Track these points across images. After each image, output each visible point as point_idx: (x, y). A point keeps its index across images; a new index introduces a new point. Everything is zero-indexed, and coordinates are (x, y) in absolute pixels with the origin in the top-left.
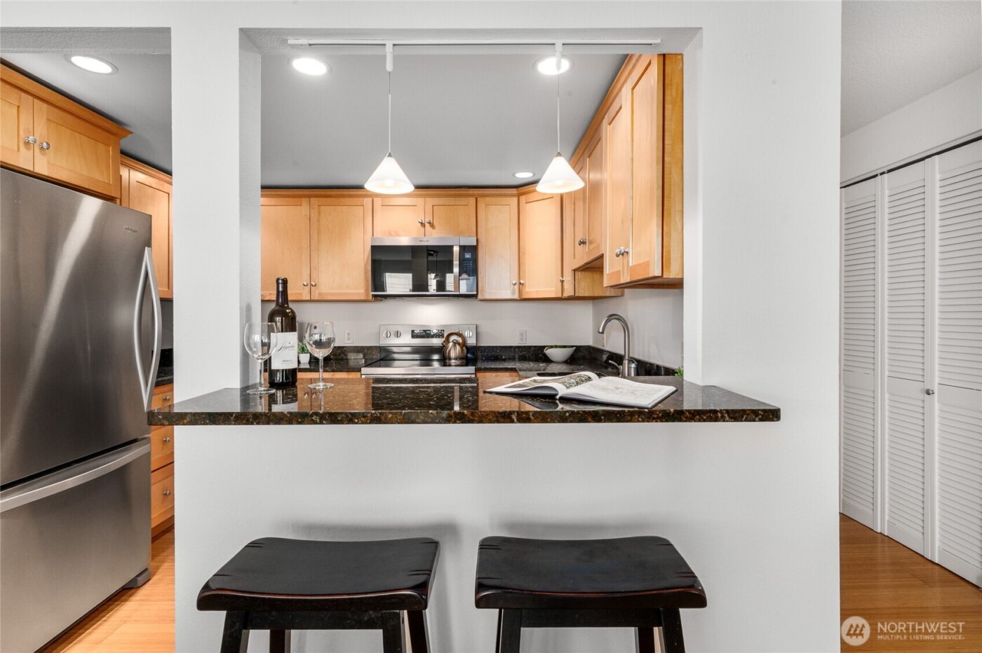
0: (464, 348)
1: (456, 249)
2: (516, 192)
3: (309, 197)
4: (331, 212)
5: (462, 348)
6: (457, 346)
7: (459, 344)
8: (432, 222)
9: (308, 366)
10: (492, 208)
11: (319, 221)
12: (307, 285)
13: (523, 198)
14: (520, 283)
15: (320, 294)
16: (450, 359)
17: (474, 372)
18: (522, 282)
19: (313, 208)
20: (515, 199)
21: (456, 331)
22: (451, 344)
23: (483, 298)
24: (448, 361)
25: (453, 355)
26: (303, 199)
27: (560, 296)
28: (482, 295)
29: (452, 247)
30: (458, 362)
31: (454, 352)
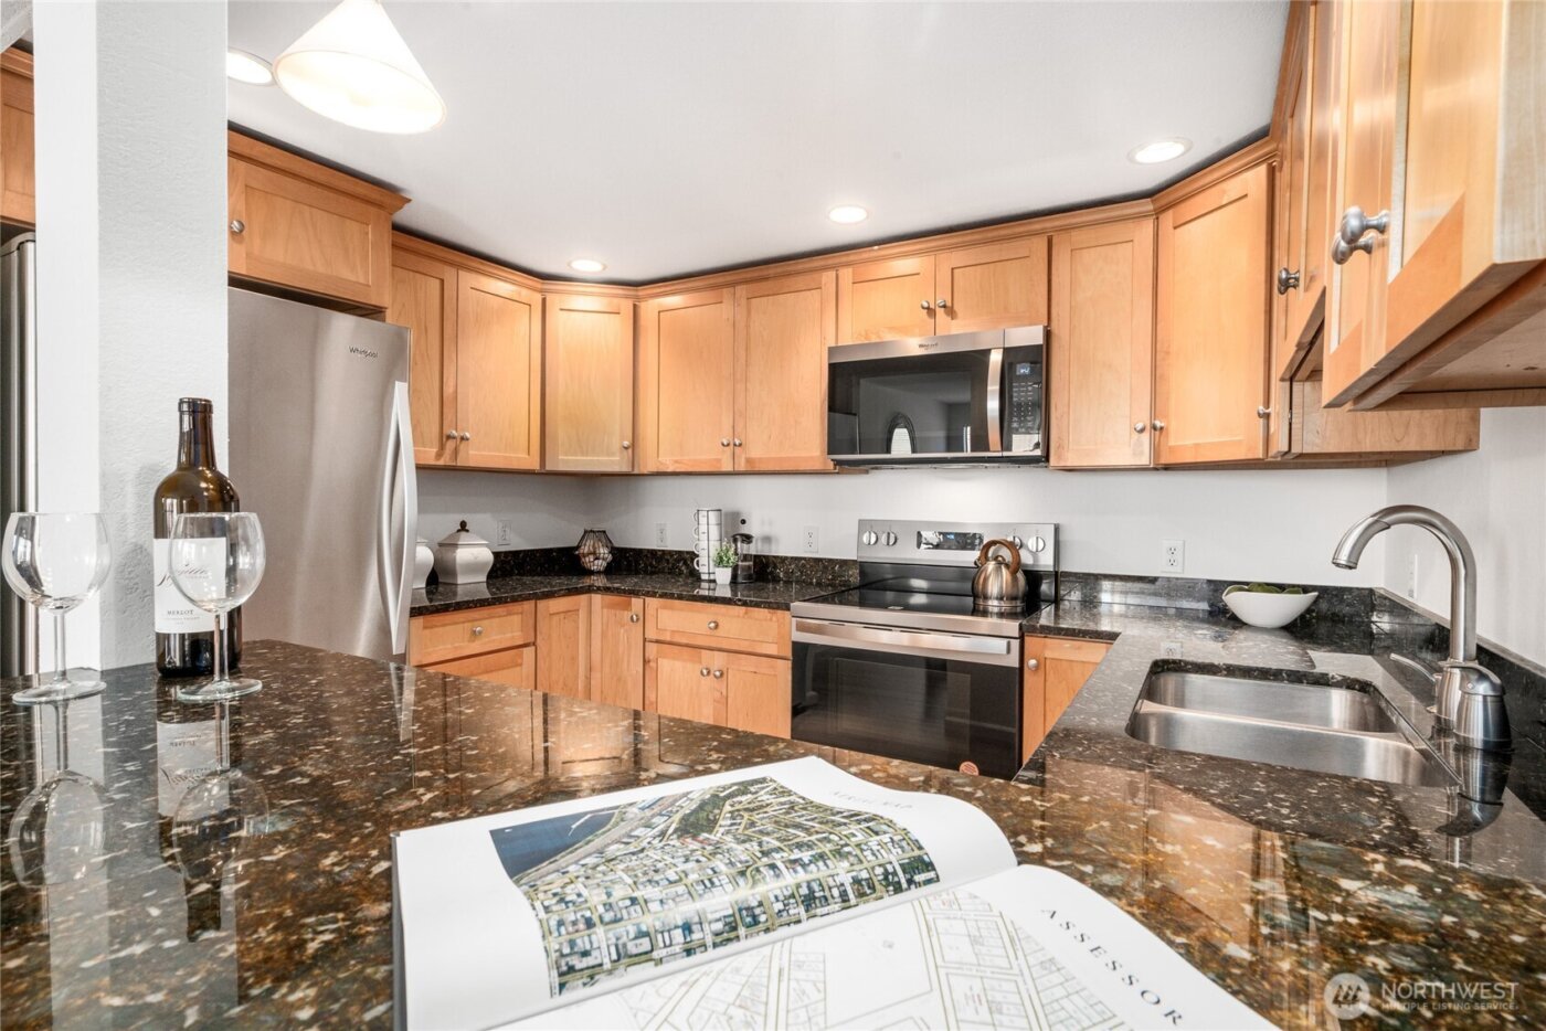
0: (1019, 574)
1: (996, 358)
2: (1151, 207)
3: (733, 284)
4: (770, 310)
5: (1014, 573)
6: (1004, 570)
7: (1007, 566)
8: (949, 304)
9: (728, 594)
10: (1088, 256)
11: (748, 327)
12: (728, 445)
13: (1168, 219)
14: (1154, 428)
15: (748, 461)
16: (986, 598)
17: (1016, 634)
18: (1158, 424)
19: (739, 305)
20: (1148, 226)
22: (990, 565)
23: (1062, 464)
24: (981, 602)
25: (993, 588)
26: (725, 290)
27: (1260, 454)
28: (1059, 458)
29: (987, 352)
30: (1006, 606)
31: (997, 582)
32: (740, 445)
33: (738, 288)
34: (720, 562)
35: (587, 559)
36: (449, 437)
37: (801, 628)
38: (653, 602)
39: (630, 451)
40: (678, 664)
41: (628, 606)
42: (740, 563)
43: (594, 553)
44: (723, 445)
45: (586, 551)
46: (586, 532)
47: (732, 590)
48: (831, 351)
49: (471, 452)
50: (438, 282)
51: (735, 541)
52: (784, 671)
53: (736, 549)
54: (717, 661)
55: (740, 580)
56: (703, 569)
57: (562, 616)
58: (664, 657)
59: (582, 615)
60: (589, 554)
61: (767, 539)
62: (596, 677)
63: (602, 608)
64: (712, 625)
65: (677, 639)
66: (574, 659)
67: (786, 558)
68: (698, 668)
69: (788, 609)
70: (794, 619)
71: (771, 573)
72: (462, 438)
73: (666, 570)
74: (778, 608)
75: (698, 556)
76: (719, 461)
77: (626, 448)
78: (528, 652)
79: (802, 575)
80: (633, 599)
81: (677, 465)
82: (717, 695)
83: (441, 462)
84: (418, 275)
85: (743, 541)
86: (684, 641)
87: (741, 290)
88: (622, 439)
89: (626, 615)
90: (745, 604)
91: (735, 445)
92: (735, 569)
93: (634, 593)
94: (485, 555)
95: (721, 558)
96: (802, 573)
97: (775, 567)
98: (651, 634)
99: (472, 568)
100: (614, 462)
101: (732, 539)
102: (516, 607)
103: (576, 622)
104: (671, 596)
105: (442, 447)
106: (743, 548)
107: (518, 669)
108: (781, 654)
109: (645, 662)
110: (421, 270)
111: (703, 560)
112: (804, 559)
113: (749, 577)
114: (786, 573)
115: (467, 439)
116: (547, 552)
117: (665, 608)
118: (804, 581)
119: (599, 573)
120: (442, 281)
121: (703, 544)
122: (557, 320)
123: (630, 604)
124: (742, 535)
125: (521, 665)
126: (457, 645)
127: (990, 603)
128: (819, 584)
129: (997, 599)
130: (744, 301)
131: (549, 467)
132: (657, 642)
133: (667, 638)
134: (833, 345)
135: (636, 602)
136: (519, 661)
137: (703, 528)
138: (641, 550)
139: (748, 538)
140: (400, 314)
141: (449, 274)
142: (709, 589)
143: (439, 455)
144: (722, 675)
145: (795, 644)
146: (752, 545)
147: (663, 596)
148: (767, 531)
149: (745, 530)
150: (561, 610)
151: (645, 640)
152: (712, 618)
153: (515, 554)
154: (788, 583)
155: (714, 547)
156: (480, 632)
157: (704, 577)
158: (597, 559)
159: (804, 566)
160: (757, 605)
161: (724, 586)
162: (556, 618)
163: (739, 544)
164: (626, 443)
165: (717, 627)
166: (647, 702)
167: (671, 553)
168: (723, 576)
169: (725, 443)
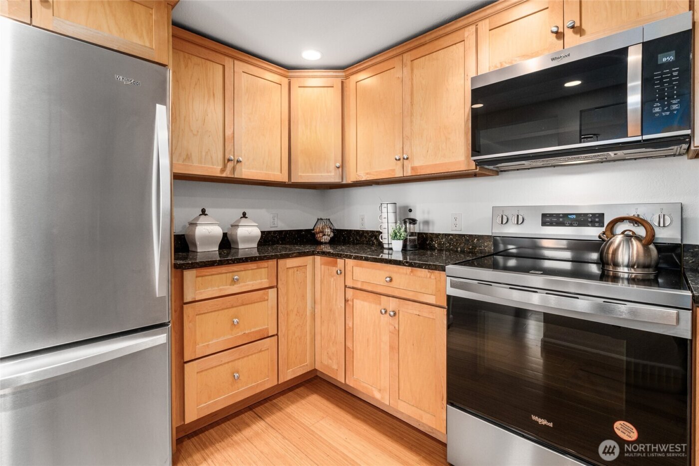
0: (652, 247)
1: (635, 58)
4: (427, 66)
5: (646, 246)
6: (635, 242)
7: (638, 238)
8: (578, 25)
9: (400, 258)
11: (412, 81)
12: (399, 159)
16: (616, 265)
21: (631, 213)
22: (618, 239)
24: (611, 269)
25: (623, 256)
29: (624, 51)
30: (637, 273)
31: (627, 252)
32: (407, 159)
33: (405, 55)
34: (395, 236)
35: (318, 235)
36: (229, 160)
37: (453, 285)
38: (350, 262)
39: (340, 169)
40: (366, 304)
41: (335, 264)
42: (408, 237)
43: (322, 232)
44: (396, 160)
45: (318, 231)
46: (318, 220)
47: (403, 255)
48: (473, 79)
49: (243, 170)
50: (221, 67)
51: (405, 223)
52: (441, 317)
53: (406, 228)
54: (392, 304)
55: (409, 248)
56: (385, 241)
57: (296, 269)
58: (357, 299)
59: (309, 268)
60: (319, 233)
61: (426, 223)
62: (318, 307)
63: (321, 265)
64: (388, 279)
65: (364, 288)
66: (304, 297)
67: (439, 234)
68: (379, 308)
69: (444, 270)
70: (449, 279)
71: (430, 244)
72: (238, 161)
73: (365, 242)
74: (436, 269)
75: (381, 233)
76: (393, 170)
77: (338, 168)
78: (272, 293)
79: (450, 245)
80: (338, 260)
81: (368, 176)
82: (392, 328)
83: (224, 175)
84: (208, 62)
85: (410, 223)
86: (369, 289)
87: (407, 57)
88: (336, 162)
89: (334, 269)
90: (411, 265)
91: (404, 159)
92: (405, 241)
93: (340, 256)
94: (256, 232)
95: (396, 233)
96: (450, 244)
97: (432, 241)
98: (349, 284)
99: (248, 239)
100: (332, 177)
101: (403, 222)
102: (265, 264)
103: (305, 273)
104: (361, 258)
105: (225, 166)
106: (411, 228)
107: (266, 302)
108: (438, 304)
109: (346, 301)
110: (210, 58)
111: (385, 235)
112: (452, 235)
113: (414, 247)
114: (439, 244)
115: (241, 162)
116: (299, 232)
117: (357, 266)
118: (452, 250)
119: (326, 243)
120: (224, 66)
121: (385, 225)
122: (297, 93)
123: (336, 263)
124: (410, 219)
125: (267, 300)
126: (221, 287)
127: (621, 269)
128: (462, 252)
129: (628, 266)
130: (409, 63)
131: (293, 180)
132: (353, 288)
133: (359, 286)
134: (474, 75)
135: (340, 262)
136: (266, 298)
137: (385, 215)
138: (351, 231)
139: (413, 221)
140: (196, 84)
141: (228, 62)
142: (389, 254)
143: (223, 170)
144: (395, 314)
145: (449, 297)
146: (417, 226)
147: (356, 258)
148: (426, 217)
149: (412, 215)
150: (294, 266)
151: (346, 286)
152: (387, 274)
153: (280, 232)
154: (440, 251)
155: (392, 227)
156: (237, 280)
157: (386, 246)
158: (324, 235)
159: (451, 239)
160: (420, 266)
161: (397, 252)
162: (291, 271)
163: (408, 224)
164: (338, 164)
165: (391, 280)
166: (347, 327)
167: (367, 232)
168: (397, 245)
169: (398, 158)
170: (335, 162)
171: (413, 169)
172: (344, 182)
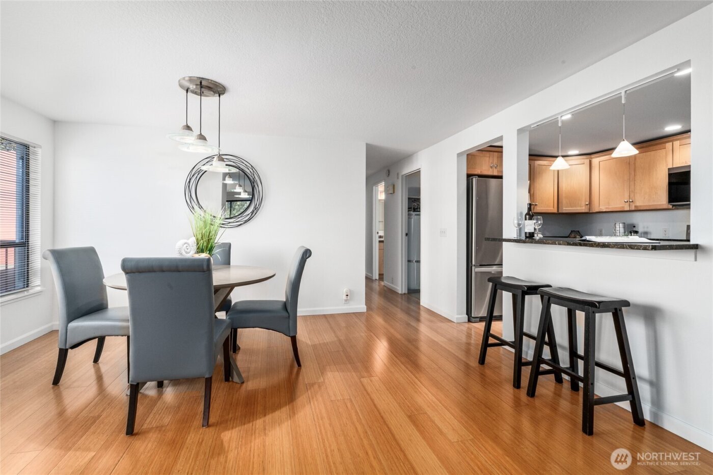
32: (632, 202)
39: (589, 205)
46: (572, 231)
48: (670, 169)
49: (537, 209)
76: (624, 207)
77: (587, 205)
81: (607, 209)
100: (583, 209)
115: (537, 205)
124: (634, 231)
131: (560, 211)
134: (670, 167)
137: (618, 229)
139: (636, 232)
148: (645, 230)
149: (635, 229)
163: (633, 234)
164: (587, 203)
169: (626, 201)
170: (586, 202)
171: (635, 206)
172: (591, 212)
